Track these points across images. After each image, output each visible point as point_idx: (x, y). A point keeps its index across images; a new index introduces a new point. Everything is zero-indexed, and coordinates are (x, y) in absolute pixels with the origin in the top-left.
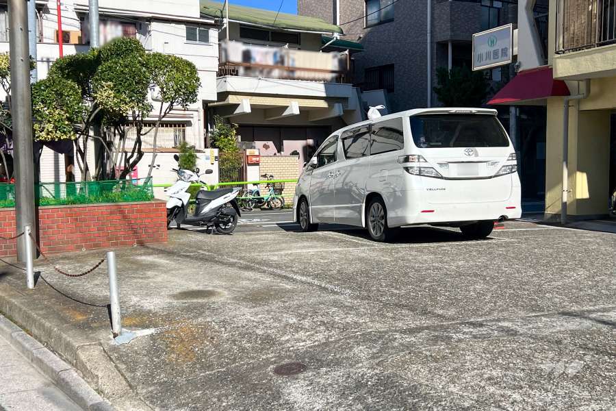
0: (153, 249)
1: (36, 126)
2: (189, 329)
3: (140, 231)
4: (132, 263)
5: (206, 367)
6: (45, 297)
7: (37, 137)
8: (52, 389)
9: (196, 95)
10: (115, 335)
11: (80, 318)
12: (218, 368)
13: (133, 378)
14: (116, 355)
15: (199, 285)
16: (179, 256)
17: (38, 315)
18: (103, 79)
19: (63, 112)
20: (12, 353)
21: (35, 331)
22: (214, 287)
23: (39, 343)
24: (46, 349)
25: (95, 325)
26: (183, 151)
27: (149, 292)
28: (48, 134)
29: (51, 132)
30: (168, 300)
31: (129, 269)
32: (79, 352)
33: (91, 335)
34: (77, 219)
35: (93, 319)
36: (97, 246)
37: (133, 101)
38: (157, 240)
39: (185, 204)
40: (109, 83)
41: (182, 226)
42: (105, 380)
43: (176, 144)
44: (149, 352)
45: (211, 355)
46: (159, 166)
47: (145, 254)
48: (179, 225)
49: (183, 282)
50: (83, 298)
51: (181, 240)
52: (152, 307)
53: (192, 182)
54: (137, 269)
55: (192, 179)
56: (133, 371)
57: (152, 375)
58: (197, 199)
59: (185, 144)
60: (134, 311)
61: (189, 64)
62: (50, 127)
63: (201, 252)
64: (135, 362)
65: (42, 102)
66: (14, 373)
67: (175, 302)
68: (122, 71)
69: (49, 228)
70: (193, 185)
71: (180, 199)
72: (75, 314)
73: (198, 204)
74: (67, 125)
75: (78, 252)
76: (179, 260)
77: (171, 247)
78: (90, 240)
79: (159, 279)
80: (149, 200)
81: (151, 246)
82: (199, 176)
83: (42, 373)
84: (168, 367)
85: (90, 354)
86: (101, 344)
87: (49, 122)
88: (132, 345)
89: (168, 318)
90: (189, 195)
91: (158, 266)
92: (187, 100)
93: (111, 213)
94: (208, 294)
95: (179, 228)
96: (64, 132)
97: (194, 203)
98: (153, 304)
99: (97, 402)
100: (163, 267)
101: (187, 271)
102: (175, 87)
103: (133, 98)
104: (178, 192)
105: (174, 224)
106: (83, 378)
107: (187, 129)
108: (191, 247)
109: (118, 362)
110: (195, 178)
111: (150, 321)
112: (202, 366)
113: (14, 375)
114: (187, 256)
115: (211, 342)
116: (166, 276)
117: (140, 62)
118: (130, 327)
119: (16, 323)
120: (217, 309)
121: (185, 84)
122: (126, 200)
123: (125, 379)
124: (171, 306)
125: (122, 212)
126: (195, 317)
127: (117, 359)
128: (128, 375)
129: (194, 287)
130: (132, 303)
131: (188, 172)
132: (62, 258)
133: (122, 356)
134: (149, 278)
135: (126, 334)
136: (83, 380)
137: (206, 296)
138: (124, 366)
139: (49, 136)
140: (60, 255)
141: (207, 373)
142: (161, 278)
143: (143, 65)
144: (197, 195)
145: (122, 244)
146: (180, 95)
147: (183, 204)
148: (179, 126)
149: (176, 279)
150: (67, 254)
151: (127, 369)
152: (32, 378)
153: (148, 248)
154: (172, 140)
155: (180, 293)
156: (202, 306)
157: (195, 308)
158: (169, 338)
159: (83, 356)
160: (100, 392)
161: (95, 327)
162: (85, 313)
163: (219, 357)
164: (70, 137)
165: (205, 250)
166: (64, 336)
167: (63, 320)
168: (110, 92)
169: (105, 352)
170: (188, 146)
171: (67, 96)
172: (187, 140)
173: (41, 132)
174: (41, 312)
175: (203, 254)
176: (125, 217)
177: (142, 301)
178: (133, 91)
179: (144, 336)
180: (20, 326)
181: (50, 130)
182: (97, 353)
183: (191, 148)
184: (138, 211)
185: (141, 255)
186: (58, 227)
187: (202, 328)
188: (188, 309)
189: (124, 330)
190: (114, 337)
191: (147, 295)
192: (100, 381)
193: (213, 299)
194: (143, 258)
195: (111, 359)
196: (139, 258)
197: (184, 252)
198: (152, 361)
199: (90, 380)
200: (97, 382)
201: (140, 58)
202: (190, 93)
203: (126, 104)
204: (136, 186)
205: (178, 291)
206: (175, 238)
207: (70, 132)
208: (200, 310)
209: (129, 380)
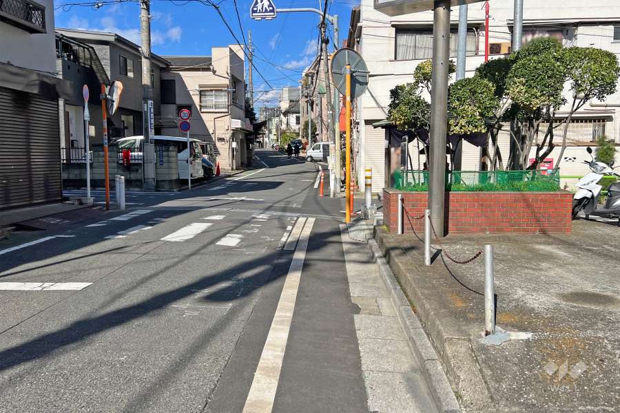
0: (554, 238)
1: (452, 122)
2: (574, 341)
3: (543, 220)
4: (529, 251)
5: (589, 398)
6: (437, 276)
7: (452, 131)
8: (417, 376)
9: (615, 86)
10: (487, 334)
11: (461, 304)
12: (604, 405)
13: (497, 390)
14: (483, 356)
15: (595, 287)
16: (581, 249)
17: (423, 294)
18: (516, 76)
19: (475, 108)
20: (396, 326)
21: (419, 309)
22: (614, 292)
23: (419, 322)
24: (422, 331)
25: (471, 316)
26: (601, 145)
27: (538, 286)
28: (461, 128)
29: (464, 126)
30: (556, 300)
31: (523, 257)
32: (446, 345)
33: (463, 328)
34: (483, 204)
35: (472, 308)
36: (499, 230)
37: (544, 95)
38: (560, 230)
39: (595, 195)
40: (521, 79)
41: (591, 217)
42: (466, 384)
43: (594, 138)
44: (521, 360)
45: (597, 383)
46: (575, 158)
47: (544, 243)
48: (587, 215)
49: (577, 280)
50: (469, 283)
51: (588, 232)
52: (536, 305)
53: (605, 174)
54: (531, 259)
55: (605, 171)
56: (498, 381)
57: (519, 391)
58: (609, 191)
59: (604, 137)
60: (516, 307)
61: (608, 55)
62: (463, 122)
63: (606, 247)
64: (503, 370)
65: (458, 100)
66: (390, 348)
67: (563, 304)
68: (535, 67)
69: (458, 211)
70: (605, 177)
71: (591, 191)
72: (456, 300)
73: (611, 196)
74: (479, 119)
75: (482, 234)
76: (579, 254)
77: (573, 238)
78: (494, 224)
79: (552, 273)
80: (555, 190)
81: (553, 235)
82: (613, 169)
83: (414, 355)
84: (540, 386)
85: (458, 350)
86: (470, 340)
87: (463, 117)
88: (503, 348)
89: (551, 322)
90: (601, 187)
91: (555, 258)
92: (603, 92)
93: (515, 201)
94: (606, 300)
95: (587, 219)
96: (476, 126)
97: (606, 194)
98: (539, 301)
99: (452, 409)
100: (560, 259)
101: (585, 268)
102: (591, 78)
103: (544, 92)
104: (588, 184)
105: (582, 214)
106: (447, 374)
107: (608, 124)
108: (595, 240)
109: (484, 365)
110: (608, 170)
111: (530, 323)
112: (583, 397)
113: (389, 351)
114: (589, 250)
115: (599, 365)
116: (560, 271)
117: (554, 57)
118: (506, 326)
119: (407, 296)
120: (614, 322)
121: (603, 75)
122: (530, 190)
123: (488, 389)
124: (557, 308)
125: (526, 200)
126: (584, 328)
127: (483, 362)
128: (492, 384)
129: (589, 288)
130: (516, 297)
131: (601, 164)
132: (466, 239)
133: (489, 359)
134: (541, 270)
135: (499, 334)
136: (445, 377)
137: (603, 303)
138: (489, 373)
139: (462, 130)
140: (465, 236)
141: (589, 407)
142: (555, 272)
143: (557, 60)
144: (610, 187)
145: (524, 230)
146: (595, 87)
147: (593, 196)
148: (599, 121)
149: (570, 276)
150: (471, 235)
151: (492, 376)
152: (404, 359)
153: (549, 236)
154: (590, 134)
155: (571, 294)
156: (596, 314)
157: (586, 316)
158: (547, 348)
159: (449, 351)
160: (459, 397)
161: (471, 318)
162: (466, 300)
163: (607, 389)
164: (481, 130)
165: (611, 246)
166: (438, 322)
167: (443, 304)
168: (522, 87)
169: (473, 351)
170: (607, 140)
171: (481, 93)
172: (607, 134)
173: (455, 126)
174: (426, 292)
175: (609, 250)
176: (528, 205)
177: (527, 297)
178: (545, 85)
179: (519, 340)
180: (409, 301)
181: (463, 124)
182: (463, 350)
183: (609, 142)
184: (542, 200)
185: (540, 243)
186: (465, 210)
187: (590, 345)
188: (577, 316)
189: (498, 328)
190: (486, 335)
191: (534, 290)
192: (461, 383)
193: (610, 308)
194: (542, 247)
195: (477, 360)
196: (538, 247)
197: (587, 245)
198: (523, 373)
199: (452, 378)
200: (457, 384)
201: (555, 54)
202: (608, 84)
203: (537, 98)
204: (544, 176)
205: (570, 290)
206: (581, 229)
207: (481, 126)
208: (591, 320)
209: (492, 390)
